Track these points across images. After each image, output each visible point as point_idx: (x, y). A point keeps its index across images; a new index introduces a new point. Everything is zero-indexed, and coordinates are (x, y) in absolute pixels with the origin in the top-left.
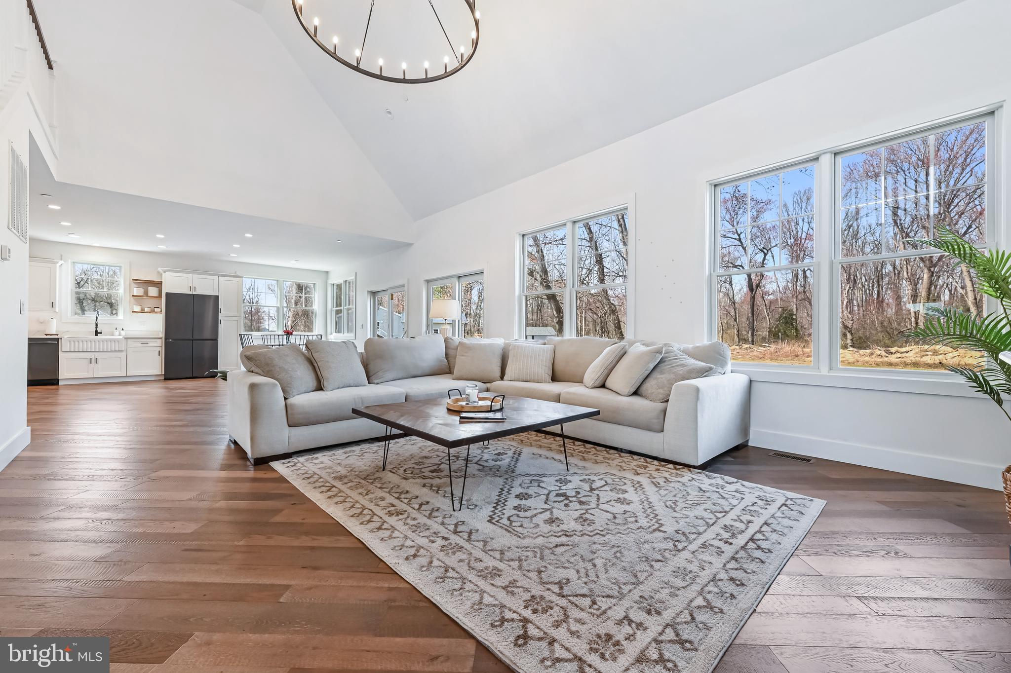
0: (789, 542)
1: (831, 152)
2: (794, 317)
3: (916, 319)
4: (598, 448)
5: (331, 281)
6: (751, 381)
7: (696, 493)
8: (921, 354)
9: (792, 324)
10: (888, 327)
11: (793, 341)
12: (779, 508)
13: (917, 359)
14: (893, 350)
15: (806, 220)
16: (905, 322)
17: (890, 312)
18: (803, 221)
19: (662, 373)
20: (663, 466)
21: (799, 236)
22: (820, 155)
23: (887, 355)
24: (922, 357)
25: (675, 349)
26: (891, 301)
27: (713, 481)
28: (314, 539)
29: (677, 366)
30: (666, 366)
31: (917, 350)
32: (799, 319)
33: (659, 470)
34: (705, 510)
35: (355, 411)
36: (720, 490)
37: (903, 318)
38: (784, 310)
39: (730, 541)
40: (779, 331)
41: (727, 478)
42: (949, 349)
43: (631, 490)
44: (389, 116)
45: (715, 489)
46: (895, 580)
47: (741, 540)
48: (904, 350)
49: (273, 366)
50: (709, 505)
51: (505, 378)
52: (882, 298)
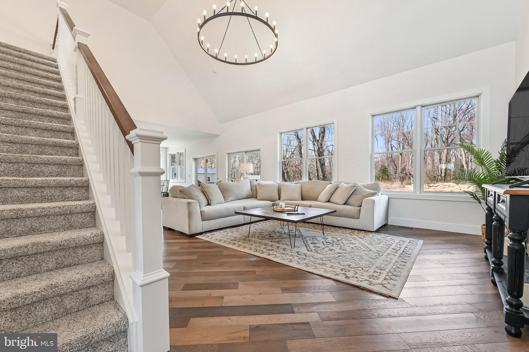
0: (416, 252)
1: (421, 106)
2: (387, 169)
3: (441, 171)
4: (330, 227)
5: (169, 153)
6: (389, 198)
7: (377, 240)
8: (443, 187)
9: (386, 173)
10: (429, 174)
11: (387, 181)
12: (409, 243)
13: (442, 189)
14: (431, 185)
15: (392, 122)
16: (436, 172)
17: (430, 167)
18: (391, 122)
19: (356, 195)
20: (360, 232)
21: (389, 129)
22: (416, 107)
23: (429, 188)
24: (443, 188)
25: (359, 185)
26: (430, 161)
27: (381, 236)
28: (247, 259)
29: (362, 192)
30: (357, 192)
31: (442, 185)
32: (389, 171)
33: (359, 233)
34: (383, 245)
35: (236, 213)
36: (385, 239)
37: (435, 170)
38: (382, 166)
39: (397, 252)
40: (380, 176)
41: (386, 235)
42: (455, 185)
43: (353, 240)
44: (215, 74)
45: (383, 238)
46: (451, 260)
47: (400, 252)
48: (436, 185)
49: (191, 195)
50: (384, 243)
51: (281, 199)
52: (426, 161)
